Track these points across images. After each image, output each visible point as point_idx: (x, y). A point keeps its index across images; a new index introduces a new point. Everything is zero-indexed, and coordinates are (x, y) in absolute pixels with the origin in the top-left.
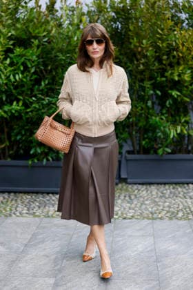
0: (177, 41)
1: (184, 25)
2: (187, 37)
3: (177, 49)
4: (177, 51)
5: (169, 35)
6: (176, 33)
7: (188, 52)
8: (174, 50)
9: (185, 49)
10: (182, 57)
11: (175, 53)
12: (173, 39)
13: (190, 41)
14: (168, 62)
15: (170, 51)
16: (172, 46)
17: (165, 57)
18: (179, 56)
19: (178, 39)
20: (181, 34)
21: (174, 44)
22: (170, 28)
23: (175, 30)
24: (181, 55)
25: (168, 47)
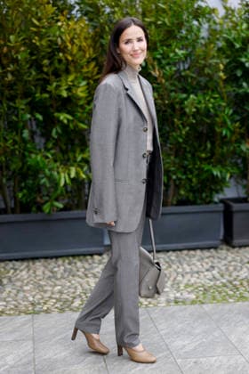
0: (63, 37)
1: (74, 12)
2: (78, 31)
3: (63, 49)
4: (64, 52)
5: (50, 27)
6: (59, 24)
7: (81, 53)
8: (59, 50)
9: (75, 50)
10: (73, 61)
11: (61, 54)
12: (58, 33)
13: (82, 37)
14: (52, 69)
15: (53, 52)
16: (57, 44)
17: (46, 62)
18: (67, 59)
19: (64, 33)
20: (68, 25)
21: (59, 41)
22: (50, 16)
23: (58, 21)
24: (70, 58)
25: (50, 46)
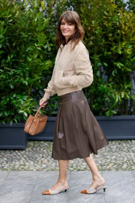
0: (120, 22)
1: (126, 8)
2: (128, 18)
3: (120, 28)
4: (120, 30)
5: (114, 16)
6: (119, 14)
7: (130, 30)
8: (118, 28)
9: (127, 28)
10: (125, 34)
11: (119, 31)
12: (117, 19)
13: (130, 21)
14: (113, 39)
15: (115, 29)
17: (110, 35)
19: (121, 19)
20: (123, 15)
21: (118, 24)
22: (114, 10)
23: (118, 12)
24: (123, 33)
25: (113, 26)
